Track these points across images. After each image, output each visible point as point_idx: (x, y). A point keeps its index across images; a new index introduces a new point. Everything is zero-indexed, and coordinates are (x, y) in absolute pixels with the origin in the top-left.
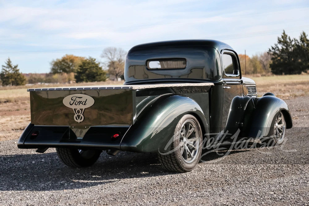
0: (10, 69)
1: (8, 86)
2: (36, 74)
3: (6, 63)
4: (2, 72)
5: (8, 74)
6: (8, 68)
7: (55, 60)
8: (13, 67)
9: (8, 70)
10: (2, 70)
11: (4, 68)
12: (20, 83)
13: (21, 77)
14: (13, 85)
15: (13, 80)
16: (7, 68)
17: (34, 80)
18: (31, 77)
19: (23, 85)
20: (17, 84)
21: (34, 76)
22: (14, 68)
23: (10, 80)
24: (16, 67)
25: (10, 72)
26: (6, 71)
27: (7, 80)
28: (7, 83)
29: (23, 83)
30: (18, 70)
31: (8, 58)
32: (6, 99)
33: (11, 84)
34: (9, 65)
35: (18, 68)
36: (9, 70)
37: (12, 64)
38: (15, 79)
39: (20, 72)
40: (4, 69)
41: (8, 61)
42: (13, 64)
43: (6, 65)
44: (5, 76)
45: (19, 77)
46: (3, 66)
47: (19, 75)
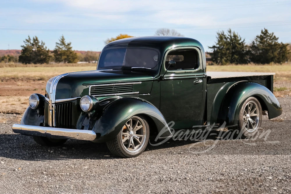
0: (63, 46)
1: (60, 63)
2: (92, 52)
3: (60, 41)
4: (55, 49)
5: (61, 51)
6: (62, 46)
7: (110, 39)
8: (67, 44)
9: (61, 47)
10: (56, 47)
11: (58, 45)
12: (72, 60)
13: (73, 55)
14: (65, 62)
15: (65, 57)
16: (60, 45)
17: (89, 58)
18: (86, 55)
19: (75, 63)
20: (69, 62)
21: (89, 54)
22: (67, 46)
23: (63, 57)
24: (69, 45)
25: (64, 49)
26: (59, 48)
27: (60, 57)
28: (60, 60)
29: (75, 61)
30: (71, 48)
31: (62, 36)
32: (40, 77)
33: (64, 61)
34: (63, 43)
35: (71, 46)
36: (63, 48)
37: (65, 42)
38: (68, 56)
39: (73, 49)
40: (58, 47)
41: (62, 38)
42: (67, 42)
43: (59, 42)
44: (59, 53)
45: (71, 55)
46: (57, 43)
47: (71, 52)
